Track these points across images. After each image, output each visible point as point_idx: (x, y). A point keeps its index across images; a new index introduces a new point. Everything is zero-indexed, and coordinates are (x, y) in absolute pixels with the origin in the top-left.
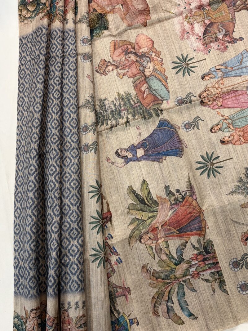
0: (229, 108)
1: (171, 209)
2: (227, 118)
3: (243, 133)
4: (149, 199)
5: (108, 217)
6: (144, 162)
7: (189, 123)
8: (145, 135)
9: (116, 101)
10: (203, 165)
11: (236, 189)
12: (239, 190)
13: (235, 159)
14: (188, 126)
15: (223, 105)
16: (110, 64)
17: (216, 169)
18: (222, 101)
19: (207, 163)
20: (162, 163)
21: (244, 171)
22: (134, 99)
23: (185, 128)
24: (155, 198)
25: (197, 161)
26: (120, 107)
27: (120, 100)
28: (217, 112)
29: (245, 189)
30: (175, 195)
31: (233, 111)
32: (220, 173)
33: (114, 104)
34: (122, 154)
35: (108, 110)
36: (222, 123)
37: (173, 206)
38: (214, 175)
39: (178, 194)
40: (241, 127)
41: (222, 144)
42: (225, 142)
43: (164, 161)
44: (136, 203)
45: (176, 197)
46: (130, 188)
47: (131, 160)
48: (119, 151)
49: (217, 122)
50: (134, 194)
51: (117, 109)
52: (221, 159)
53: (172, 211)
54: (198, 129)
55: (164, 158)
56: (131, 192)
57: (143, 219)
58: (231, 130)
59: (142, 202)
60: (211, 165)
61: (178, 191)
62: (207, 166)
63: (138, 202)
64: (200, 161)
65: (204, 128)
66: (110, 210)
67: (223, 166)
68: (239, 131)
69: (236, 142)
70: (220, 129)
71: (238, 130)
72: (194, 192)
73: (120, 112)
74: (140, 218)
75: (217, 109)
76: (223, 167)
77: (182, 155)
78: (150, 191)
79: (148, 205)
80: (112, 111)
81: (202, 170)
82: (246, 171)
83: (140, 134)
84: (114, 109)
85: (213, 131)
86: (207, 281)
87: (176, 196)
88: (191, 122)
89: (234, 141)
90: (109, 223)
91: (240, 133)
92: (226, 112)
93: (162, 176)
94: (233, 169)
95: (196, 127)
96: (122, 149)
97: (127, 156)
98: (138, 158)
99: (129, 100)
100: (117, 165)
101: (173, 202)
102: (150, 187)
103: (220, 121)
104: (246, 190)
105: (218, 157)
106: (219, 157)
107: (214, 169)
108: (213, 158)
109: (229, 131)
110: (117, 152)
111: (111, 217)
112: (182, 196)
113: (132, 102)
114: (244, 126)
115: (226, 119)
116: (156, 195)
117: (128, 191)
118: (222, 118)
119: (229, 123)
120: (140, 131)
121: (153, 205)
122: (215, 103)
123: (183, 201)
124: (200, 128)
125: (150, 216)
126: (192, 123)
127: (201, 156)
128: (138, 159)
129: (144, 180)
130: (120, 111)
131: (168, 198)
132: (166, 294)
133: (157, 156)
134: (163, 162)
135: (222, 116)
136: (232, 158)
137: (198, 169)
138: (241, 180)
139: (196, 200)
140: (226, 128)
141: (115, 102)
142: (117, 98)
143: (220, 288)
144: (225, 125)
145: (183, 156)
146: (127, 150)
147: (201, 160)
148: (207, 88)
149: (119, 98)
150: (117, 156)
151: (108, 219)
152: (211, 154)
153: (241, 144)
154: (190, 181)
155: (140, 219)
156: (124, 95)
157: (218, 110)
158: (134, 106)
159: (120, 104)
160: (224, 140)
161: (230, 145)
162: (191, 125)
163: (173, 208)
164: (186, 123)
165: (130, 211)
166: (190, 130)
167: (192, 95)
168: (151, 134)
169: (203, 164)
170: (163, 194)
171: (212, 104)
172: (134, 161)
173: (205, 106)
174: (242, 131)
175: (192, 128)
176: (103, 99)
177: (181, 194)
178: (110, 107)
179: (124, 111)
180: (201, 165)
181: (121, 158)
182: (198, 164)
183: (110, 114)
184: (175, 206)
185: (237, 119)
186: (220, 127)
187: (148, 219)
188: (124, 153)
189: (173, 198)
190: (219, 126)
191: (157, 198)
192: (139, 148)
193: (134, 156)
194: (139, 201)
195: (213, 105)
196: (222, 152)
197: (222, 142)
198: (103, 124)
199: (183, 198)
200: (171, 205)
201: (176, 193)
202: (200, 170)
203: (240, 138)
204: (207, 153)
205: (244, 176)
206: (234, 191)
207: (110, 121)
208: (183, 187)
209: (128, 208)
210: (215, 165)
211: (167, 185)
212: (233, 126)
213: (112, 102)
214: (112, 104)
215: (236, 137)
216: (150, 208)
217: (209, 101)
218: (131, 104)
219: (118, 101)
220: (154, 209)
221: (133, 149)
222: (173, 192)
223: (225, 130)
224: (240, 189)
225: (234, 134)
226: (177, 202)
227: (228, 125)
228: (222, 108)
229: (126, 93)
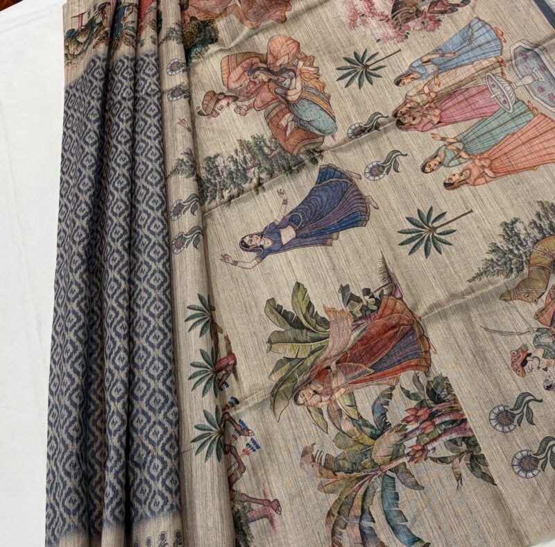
0: (455, 122)
1: (354, 329)
2: (452, 141)
3: (488, 161)
4: (309, 318)
5: (228, 365)
6: (296, 251)
7: (378, 166)
8: (296, 201)
9: (237, 155)
10: (414, 235)
11: (487, 268)
12: (493, 268)
13: (476, 211)
14: (376, 171)
15: (442, 121)
16: (223, 96)
17: (442, 237)
18: (440, 114)
19: (421, 229)
20: (331, 245)
21: (500, 231)
22: (268, 143)
23: (372, 175)
24: (322, 314)
25: (400, 229)
26: (246, 163)
27: (245, 152)
28: (432, 134)
29: (505, 263)
30: (362, 301)
31: (463, 127)
32: (450, 244)
33: (233, 160)
34: (253, 244)
35: (222, 172)
36: (445, 152)
37: (360, 322)
38: (437, 249)
39: (367, 298)
40: (483, 151)
41: (448, 189)
42: (452, 184)
43: (335, 242)
44: (283, 330)
45: (365, 303)
46: (271, 302)
47: (270, 251)
48: (246, 240)
49: (433, 153)
50: (280, 313)
51: (240, 168)
52: (448, 217)
53: (358, 332)
54: (397, 171)
55: (335, 235)
56: (274, 311)
57: (298, 357)
58: (463, 161)
59: (296, 324)
60: (430, 231)
61: (367, 292)
62: (422, 235)
63: (288, 327)
64: (406, 228)
65: (408, 169)
66: (233, 352)
67: (454, 229)
68: (480, 160)
69: (475, 180)
70: (440, 163)
71: (478, 157)
72: (396, 286)
73: (246, 172)
74: (294, 357)
75: (431, 129)
76: (454, 231)
77: (367, 221)
78: (310, 303)
79: (308, 329)
80: (231, 173)
81: (413, 244)
82: (505, 230)
83: (285, 202)
84: (233, 168)
85: (427, 169)
86: (443, 460)
87: (364, 301)
88: (382, 162)
89: (472, 178)
90: (232, 376)
91: (483, 162)
92: (450, 131)
93: (334, 270)
94: (477, 230)
95: (392, 169)
96: (251, 236)
97: (261, 246)
98: (282, 246)
99: (261, 149)
100: (242, 264)
101: (360, 315)
102: (310, 296)
103: (439, 150)
104: (508, 266)
105: (443, 214)
106: (445, 213)
107: (436, 238)
108: (432, 218)
109: (460, 164)
110: (242, 241)
111: (235, 364)
112: (376, 299)
113: (266, 150)
114: (490, 149)
115: (451, 144)
116: (324, 307)
117: (268, 309)
118: (442, 143)
119: (458, 150)
120: (284, 197)
121: (319, 328)
122: (426, 120)
123: (378, 308)
124: (400, 169)
125: (313, 348)
126: (384, 163)
127: (408, 219)
128: (283, 248)
129: (298, 284)
130: (244, 169)
131: (347, 309)
132: (358, 502)
133: (321, 234)
134: (333, 244)
135: (443, 139)
136: (471, 211)
137: (405, 244)
138: (495, 249)
139: (401, 299)
140: (453, 159)
141: (235, 156)
142: (239, 150)
143: (472, 470)
144: (450, 155)
145: (369, 222)
146: (261, 235)
147: (409, 226)
148: (408, 97)
149: (242, 149)
150: (243, 249)
151: (229, 368)
152: (427, 212)
153: (487, 182)
154: (386, 267)
155: (293, 359)
156: (251, 141)
157: (435, 131)
158: (270, 157)
159: (245, 157)
160: (452, 182)
161: (465, 188)
162: (384, 168)
163: (359, 325)
164: (374, 167)
165: (274, 346)
166: (381, 176)
167: (380, 116)
168: (306, 198)
169: (414, 232)
170: (338, 303)
171: (420, 123)
172: (277, 251)
173: (407, 129)
174: (487, 158)
175: (385, 173)
176: (212, 156)
177: (373, 297)
178: (225, 167)
179: (253, 169)
180: (409, 236)
181: (251, 251)
182: (404, 235)
183: (227, 178)
184: (364, 321)
185: (473, 140)
186: (440, 161)
187: (309, 356)
188: (257, 242)
189: (358, 307)
190: (438, 159)
191: (326, 312)
192: (284, 227)
193: (274, 242)
194: (290, 324)
195: (422, 125)
196: (449, 203)
197: (449, 185)
198: (214, 198)
199: (378, 302)
200: (355, 321)
201: (364, 296)
202: (408, 246)
203: (484, 172)
204: (419, 211)
205: (501, 239)
206: (482, 271)
207: (227, 191)
208: (376, 282)
209: (270, 341)
210: (439, 231)
211: (344, 285)
212: (465, 152)
213: (229, 157)
214: (230, 162)
215: (476, 172)
216: (313, 335)
217: (414, 119)
218: (264, 154)
219: (240, 154)
220: (321, 335)
221: (273, 231)
222: (358, 295)
223: (453, 163)
224: (495, 265)
225: (471, 166)
226: (367, 313)
227: (456, 153)
228: (440, 126)
229: (254, 137)
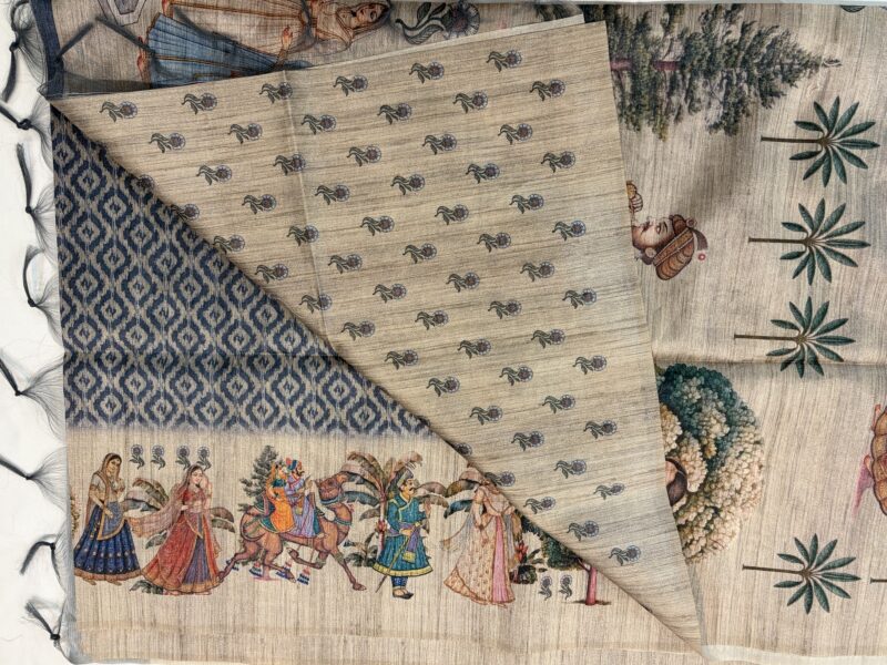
9: (680, 107)
16: (647, 251)
26: (673, 80)
27: (664, 106)
33: (692, 99)
35: (720, 85)
51: (688, 76)
73: (683, 58)
80: (709, 74)
84: (699, 82)
99: (636, 94)
130: (683, 67)
141: (685, 107)
142: (673, 117)
148: (347, 40)
149: (666, 114)
156: (644, 123)
158: (627, 64)
159: (670, 94)
167: (409, 33)
176: (721, 132)
178: (711, 94)
179: (667, 59)
183: (719, 66)
198: (759, 34)
207: (731, 37)
213: (696, 110)
214: (699, 101)
218: (634, 77)
219: (675, 107)
229: (635, 125)
